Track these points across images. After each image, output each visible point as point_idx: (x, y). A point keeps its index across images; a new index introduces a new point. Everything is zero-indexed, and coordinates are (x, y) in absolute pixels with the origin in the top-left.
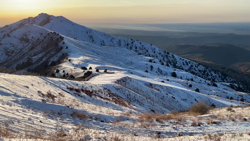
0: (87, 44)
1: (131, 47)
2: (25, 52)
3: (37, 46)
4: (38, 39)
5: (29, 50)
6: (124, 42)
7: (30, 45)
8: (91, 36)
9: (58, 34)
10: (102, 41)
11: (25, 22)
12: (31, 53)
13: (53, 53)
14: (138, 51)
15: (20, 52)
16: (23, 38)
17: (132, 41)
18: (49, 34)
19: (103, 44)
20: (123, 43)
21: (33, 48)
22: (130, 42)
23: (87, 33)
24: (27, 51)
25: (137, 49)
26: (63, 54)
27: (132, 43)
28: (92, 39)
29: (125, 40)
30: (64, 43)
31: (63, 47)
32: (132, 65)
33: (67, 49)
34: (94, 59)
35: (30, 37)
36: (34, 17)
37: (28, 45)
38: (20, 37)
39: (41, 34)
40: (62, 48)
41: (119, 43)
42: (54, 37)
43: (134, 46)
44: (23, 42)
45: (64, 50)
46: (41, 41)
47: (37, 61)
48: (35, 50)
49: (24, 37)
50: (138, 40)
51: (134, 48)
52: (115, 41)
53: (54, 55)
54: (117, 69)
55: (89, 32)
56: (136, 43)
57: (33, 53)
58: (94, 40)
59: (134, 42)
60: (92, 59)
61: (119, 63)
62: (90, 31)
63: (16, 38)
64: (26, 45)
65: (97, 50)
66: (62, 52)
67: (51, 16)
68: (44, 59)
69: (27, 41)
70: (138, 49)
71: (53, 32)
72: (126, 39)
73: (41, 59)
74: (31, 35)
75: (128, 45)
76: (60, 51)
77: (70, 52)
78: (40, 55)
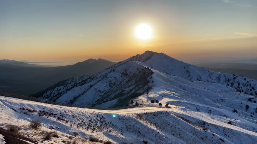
0: (176, 79)
1: (232, 83)
2: (123, 84)
3: (132, 79)
4: (135, 73)
5: (126, 83)
6: (224, 77)
7: (128, 78)
8: (188, 71)
9: (150, 69)
10: (199, 76)
11: (133, 58)
12: (126, 85)
13: (141, 86)
14: (242, 88)
15: (120, 84)
16: (123, 72)
17: (234, 76)
18: (143, 69)
19: (199, 79)
20: (222, 78)
21: (129, 81)
22: (231, 77)
23: (184, 68)
24: (125, 83)
25: (239, 85)
26: (148, 87)
27: (234, 78)
28: (188, 74)
29: (225, 76)
30: (151, 78)
31: (150, 81)
32: (222, 103)
33: (153, 83)
34: (173, 94)
35: (128, 72)
36: (141, 54)
37: (126, 79)
38: (122, 72)
39: (138, 69)
40: (148, 82)
41: (219, 78)
42: (147, 71)
43: (236, 82)
44: (123, 76)
45: (150, 84)
46: (136, 75)
47: (128, 93)
48: (130, 83)
49: (125, 72)
50: (242, 76)
51: (236, 85)
52: (214, 77)
53: (141, 87)
54: (194, 105)
55: (185, 67)
56: (240, 79)
57: (128, 86)
58: (190, 75)
59: (237, 78)
60: (172, 93)
61: (203, 100)
62: (188, 66)
63: (119, 72)
64: (125, 78)
65: (185, 85)
66: (148, 86)
67: (155, 52)
68: (133, 91)
69: (126, 75)
70: (241, 85)
71: (147, 67)
72: (226, 74)
73: (131, 90)
74: (130, 71)
75: (229, 80)
76: (147, 84)
77: (154, 86)
78: (131, 88)
